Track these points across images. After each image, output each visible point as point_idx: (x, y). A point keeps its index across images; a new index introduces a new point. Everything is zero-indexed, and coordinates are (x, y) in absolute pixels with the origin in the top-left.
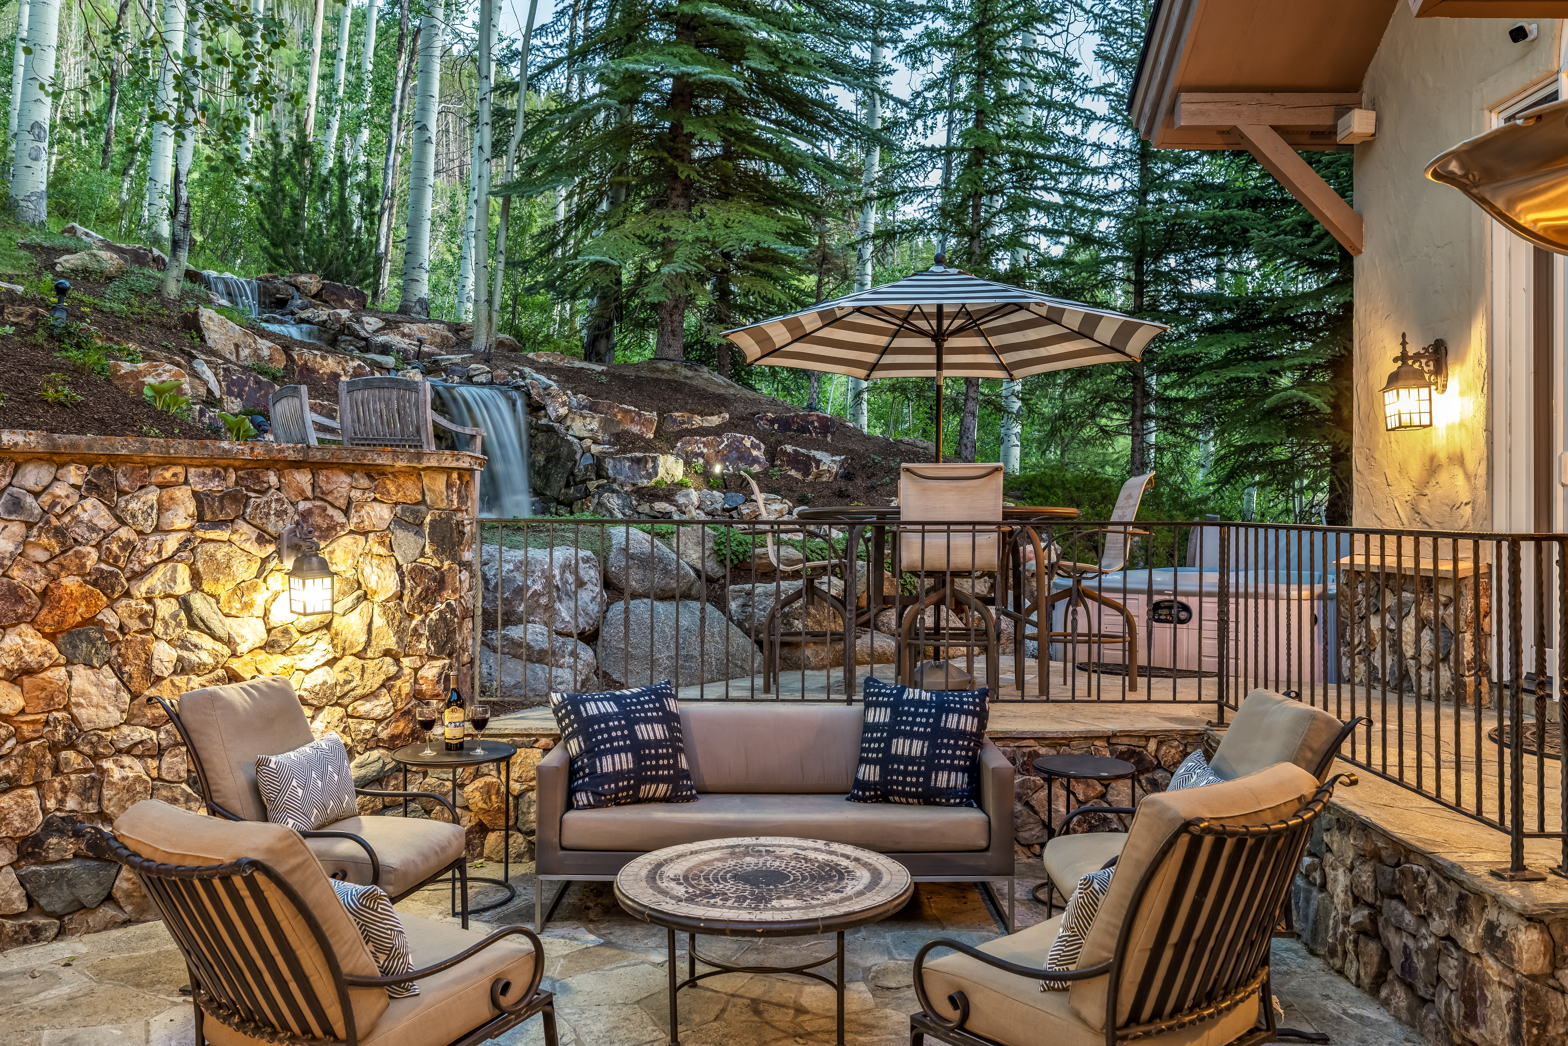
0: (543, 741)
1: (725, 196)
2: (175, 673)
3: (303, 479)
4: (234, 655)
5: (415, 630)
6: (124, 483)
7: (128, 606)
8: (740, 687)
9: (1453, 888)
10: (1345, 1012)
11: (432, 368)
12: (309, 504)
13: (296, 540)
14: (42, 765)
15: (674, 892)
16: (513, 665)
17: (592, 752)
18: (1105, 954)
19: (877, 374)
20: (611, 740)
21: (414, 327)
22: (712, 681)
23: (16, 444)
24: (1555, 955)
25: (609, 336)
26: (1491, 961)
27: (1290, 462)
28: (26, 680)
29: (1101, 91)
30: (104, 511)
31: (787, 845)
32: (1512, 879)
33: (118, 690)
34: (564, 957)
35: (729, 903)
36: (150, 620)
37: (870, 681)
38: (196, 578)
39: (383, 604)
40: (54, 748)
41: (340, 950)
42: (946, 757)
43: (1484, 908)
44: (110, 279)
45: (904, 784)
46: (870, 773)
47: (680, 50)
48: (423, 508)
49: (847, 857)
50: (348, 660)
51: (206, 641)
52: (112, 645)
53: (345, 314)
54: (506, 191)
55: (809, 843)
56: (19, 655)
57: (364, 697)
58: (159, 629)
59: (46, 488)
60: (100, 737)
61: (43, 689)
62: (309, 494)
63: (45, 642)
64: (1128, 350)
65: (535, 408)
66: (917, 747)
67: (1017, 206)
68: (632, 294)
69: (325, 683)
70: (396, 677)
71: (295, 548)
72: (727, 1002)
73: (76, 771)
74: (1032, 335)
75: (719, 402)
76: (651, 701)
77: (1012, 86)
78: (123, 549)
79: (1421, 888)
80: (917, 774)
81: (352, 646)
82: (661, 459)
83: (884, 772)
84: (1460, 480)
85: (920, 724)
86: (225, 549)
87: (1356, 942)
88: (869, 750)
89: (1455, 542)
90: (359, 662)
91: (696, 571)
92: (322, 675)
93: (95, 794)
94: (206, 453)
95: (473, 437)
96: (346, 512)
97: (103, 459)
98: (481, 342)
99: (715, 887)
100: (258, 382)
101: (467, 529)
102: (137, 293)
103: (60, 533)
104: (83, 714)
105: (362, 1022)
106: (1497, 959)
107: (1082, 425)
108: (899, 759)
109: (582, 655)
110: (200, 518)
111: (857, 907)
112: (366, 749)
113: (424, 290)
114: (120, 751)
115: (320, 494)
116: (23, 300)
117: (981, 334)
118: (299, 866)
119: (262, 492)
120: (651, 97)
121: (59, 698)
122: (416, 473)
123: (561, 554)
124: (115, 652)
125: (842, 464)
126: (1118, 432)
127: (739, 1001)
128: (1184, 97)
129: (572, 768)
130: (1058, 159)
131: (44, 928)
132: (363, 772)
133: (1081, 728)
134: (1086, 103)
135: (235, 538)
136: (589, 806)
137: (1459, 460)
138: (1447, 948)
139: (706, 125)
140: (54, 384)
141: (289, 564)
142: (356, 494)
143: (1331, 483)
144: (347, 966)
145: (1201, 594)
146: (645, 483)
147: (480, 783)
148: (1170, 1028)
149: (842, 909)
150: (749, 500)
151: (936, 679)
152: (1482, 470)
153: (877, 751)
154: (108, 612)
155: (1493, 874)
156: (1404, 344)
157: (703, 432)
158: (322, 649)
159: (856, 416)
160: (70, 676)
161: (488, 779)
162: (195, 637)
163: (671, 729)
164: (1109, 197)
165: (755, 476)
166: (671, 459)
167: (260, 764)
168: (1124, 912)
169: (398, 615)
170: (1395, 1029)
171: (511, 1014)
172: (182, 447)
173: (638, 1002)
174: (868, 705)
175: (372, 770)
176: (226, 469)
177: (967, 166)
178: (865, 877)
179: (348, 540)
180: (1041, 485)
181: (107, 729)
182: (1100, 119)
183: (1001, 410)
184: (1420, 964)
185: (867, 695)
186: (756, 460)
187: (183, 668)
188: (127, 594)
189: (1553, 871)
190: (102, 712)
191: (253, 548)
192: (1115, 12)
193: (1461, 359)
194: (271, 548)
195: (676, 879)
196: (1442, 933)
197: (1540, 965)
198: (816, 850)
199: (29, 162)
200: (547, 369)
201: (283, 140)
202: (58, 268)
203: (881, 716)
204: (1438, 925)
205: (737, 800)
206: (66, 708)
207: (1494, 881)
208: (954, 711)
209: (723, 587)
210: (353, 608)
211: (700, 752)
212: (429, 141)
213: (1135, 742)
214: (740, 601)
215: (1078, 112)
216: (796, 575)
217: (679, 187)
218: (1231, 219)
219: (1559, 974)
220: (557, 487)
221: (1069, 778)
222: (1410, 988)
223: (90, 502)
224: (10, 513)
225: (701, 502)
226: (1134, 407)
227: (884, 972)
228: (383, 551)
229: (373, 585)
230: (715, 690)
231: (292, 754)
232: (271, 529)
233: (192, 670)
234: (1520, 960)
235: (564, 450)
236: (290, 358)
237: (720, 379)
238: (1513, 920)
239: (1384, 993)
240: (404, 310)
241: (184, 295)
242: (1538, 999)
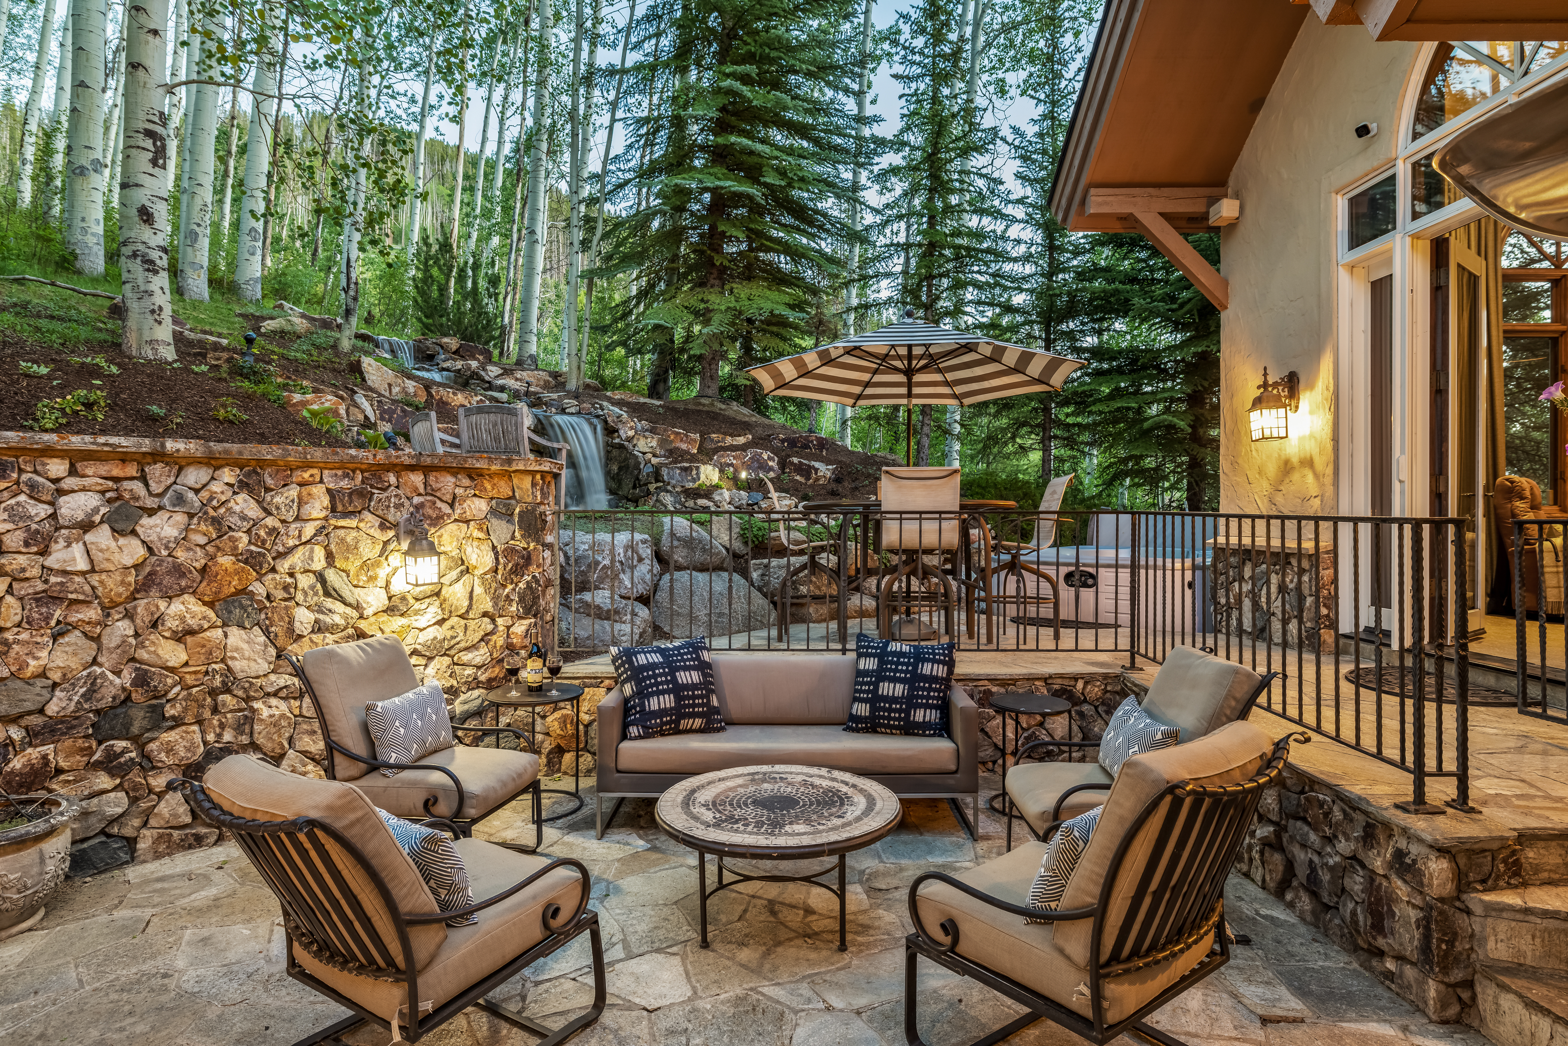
0: (607, 682)
1: (749, 278)
2: (313, 632)
3: (417, 479)
4: (361, 617)
5: (507, 596)
6: (270, 482)
7: (274, 579)
8: (759, 638)
9: (1359, 817)
10: (1258, 914)
11: (536, 402)
12: (421, 499)
13: (411, 527)
14: (203, 706)
15: (704, 818)
16: (586, 621)
17: (642, 694)
18: (1089, 900)
19: (861, 402)
20: (657, 684)
21: (524, 374)
22: (739, 632)
23: (178, 451)
24: (1459, 880)
25: (666, 380)
26: (1399, 883)
27: (1157, 469)
28: (189, 639)
29: (1021, 201)
30: (253, 504)
31: (797, 773)
32: (1416, 812)
33: (266, 646)
34: (619, 860)
35: (750, 828)
36: (292, 590)
37: (860, 637)
38: (330, 557)
39: (482, 577)
40: (213, 693)
41: (398, 893)
42: (922, 697)
43: (1390, 836)
44: (299, 337)
45: (889, 718)
46: (862, 709)
47: (715, 170)
48: (513, 502)
49: (847, 784)
50: (454, 620)
51: (339, 607)
52: (261, 610)
53: (474, 364)
54: (590, 276)
55: (814, 771)
56: (182, 619)
57: (466, 649)
58: (300, 597)
59: (204, 486)
60: (251, 684)
61: (204, 646)
62: (422, 491)
63: (204, 608)
64: (1052, 382)
65: (610, 431)
66: (899, 690)
67: (958, 285)
68: (682, 350)
69: (435, 638)
70: (492, 633)
71: (410, 533)
72: (749, 903)
73: (231, 711)
74: (978, 371)
75: (744, 427)
76: (689, 653)
77: (954, 200)
78: (269, 534)
79: (1326, 815)
80: (900, 711)
81: (457, 609)
82: (703, 468)
83: (873, 709)
84: (1310, 478)
85: (901, 671)
86: (354, 534)
87: (1262, 853)
88: (861, 691)
89: (1356, 525)
90: (463, 622)
91: (727, 550)
92: (434, 632)
93: (247, 729)
94: (336, 458)
95: (560, 450)
96: (452, 505)
97: (253, 463)
98: (572, 385)
99: (738, 813)
100: (403, 411)
101: (549, 518)
102: (318, 347)
103: (216, 522)
104: (236, 665)
105: (421, 954)
106: (1405, 881)
107: (1006, 444)
108: (885, 699)
109: (641, 613)
110: (333, 510)
111: (857, 833)
112: (469, 690)
113: (533, 348)
114: (268, 695)
115: (430, 491)
116: (224, 349)
117: (940, 371)
118: (358, 820)
119: (384, 490)
120: (696, 207)
121: (217, 654)
122: (508, 475)
123: (623, 538)
124: (263, 616)
125: (834, 470)
126: (1031, 449)
127: (759, 902)
128: (1093, 191)
129: (626, 707)
130: (988, 251)
131: (206, 836)
132: (466, 707)
133: (1024, 671)
134: (1009, 210)
135: (361, 525)
136: (640, 737)
137: (1308, 463)
138: (1352, 866)
139: (734, 226)
140: (224, 406)
141: (405, 546)
142: (459, 491)
143: (1189, 483)
144: (405, 906)
145: (1117, 566)
146: (691, 485)
147: (558, 714)
148: (1147, 965)
149: (844, 835)
150: (766, 497)
151: (909, 631)
152: (1330, 471)
153: (867, 692)
154: (257, 584)
155: (1397, 806)
156: (1265, 375)
157: (733, 448)
158: (433, 612)
159: (842, 438)
160: (226, 635)
161: (564, 712)
162: (329, 603)
163: (705, 675)
164: (1025, 279)
165: (771, 480)
166: (709, 468)
167: (369, 708)
168: (1108, 863)
169: (494, 585)
170: (1302, 929)
171: (560, 934)
172: (317, 454)
173: (676, 903)
174: (860, 656)
175: (473, 706)
176: (354, 471)
177: (923, 256)
178: (861, 802)
179: (453, 527)
180: (979, 486)
181: (257, 677)
182: (1020, 221)
183: (947, 432)
184: (1325, 877)
185: (859, 647)
186: (771, 469)
187: (319, 628)
188: (273, 570)
189: (1448, 804)
190: (252, 664)
191: (377, 533)
192: (1031, 143)
193: (1311, 386)
194: (391, 533)
195: (705, 805)
196: (1348, 853)
197: (1449, 889)
198: (821, 777)
199: (247, 256)
200: (620, 403)
201: (431, 240)
202: (263, 330)
203: (870, 664)
204: (1344, 846)
205: (756, 730)
206: (223, 661)
207: (1398, 812)
208: (928, 660)
209: (747, 562)
210: (458, 580)
211: (728, 692)
212: (537, 241)
213: (1066, 682)
214: (760, 572)
215: (1004, 216)
216: (802, 552)
217: (715, 272)
218: (1117, 291)
219: (1464, 897)
220: (627, 488)
221: (1018, 713)
222: (1314, 895)
223: (242, 497)
224: (174, 505)
225: (732, 499)
226: (1044, 430)
227: (875, 875)
228: (481, 535)
229: (473, 562)
230: (740, 640)
231: (396, 699)
232: (391, 518)
233: (327, 630)
234: (1431, 885)
235: (632, 462)
236: (430, 394)
237: (745, 411)
238: (1424, 850)
239: (1289, 897)
240: (519, 363)
241: (354, 349)
242: (1447, 919)
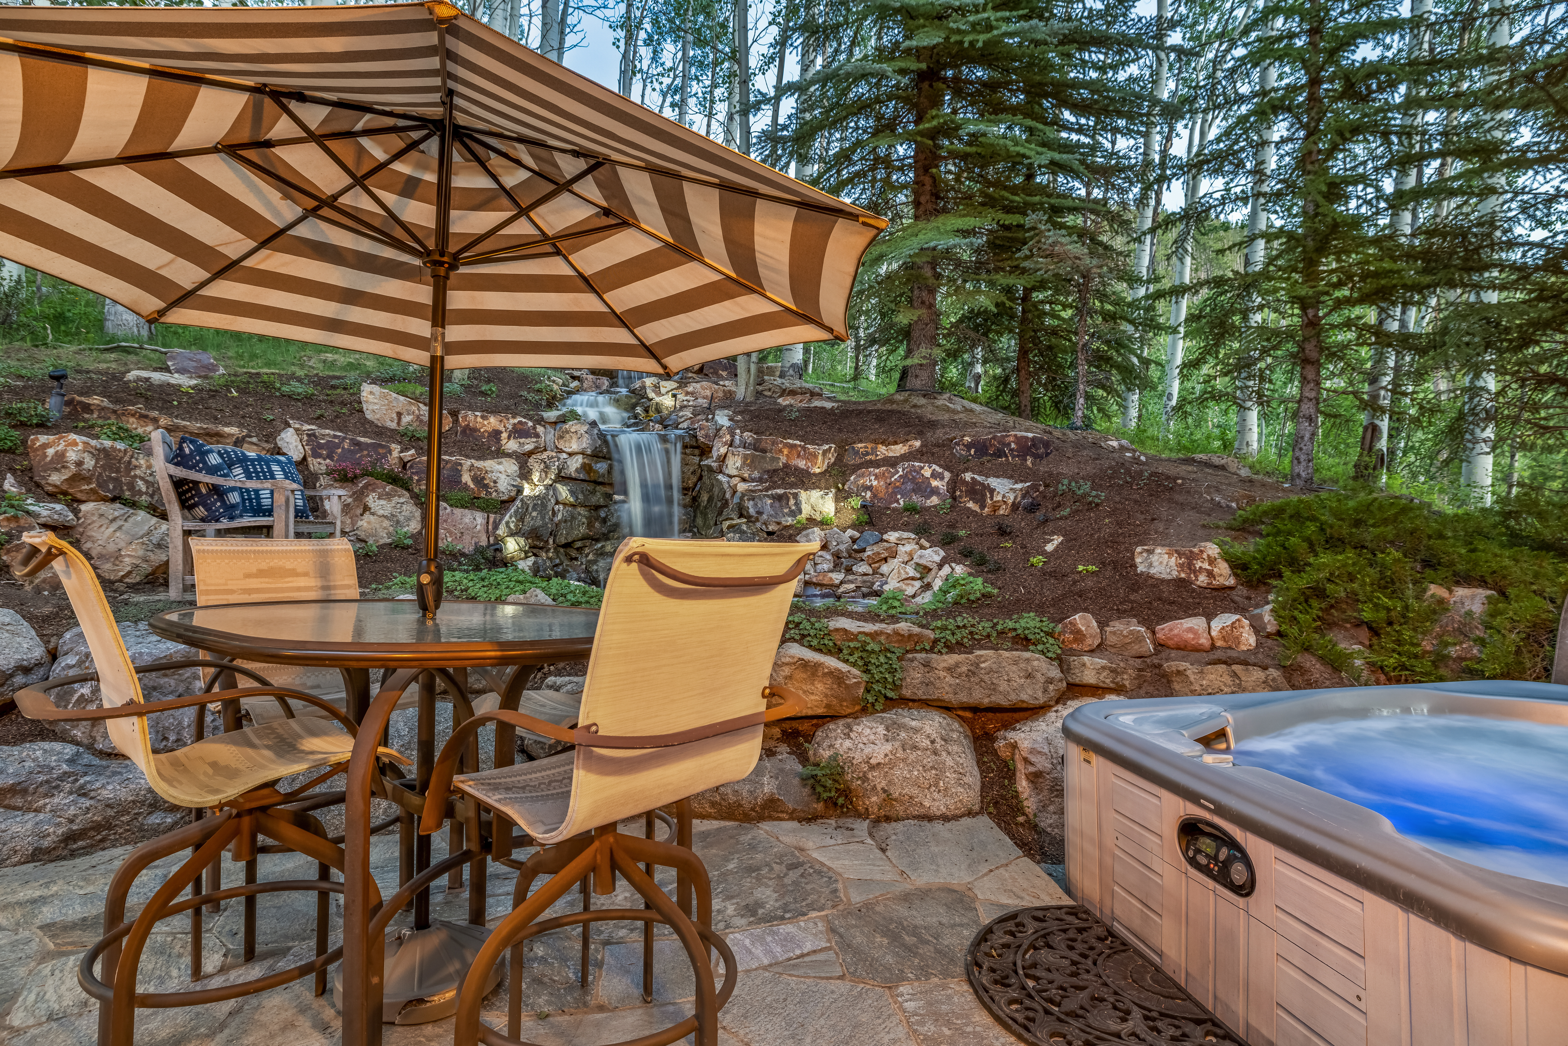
65: (703, 449)
82: (803, 495)
98: (741, 393)
125: (1026, 494)
146: (788, 521)
157: (882, 462)
166: (815, 494)
186: (935, 491)
235: (714, 490)
